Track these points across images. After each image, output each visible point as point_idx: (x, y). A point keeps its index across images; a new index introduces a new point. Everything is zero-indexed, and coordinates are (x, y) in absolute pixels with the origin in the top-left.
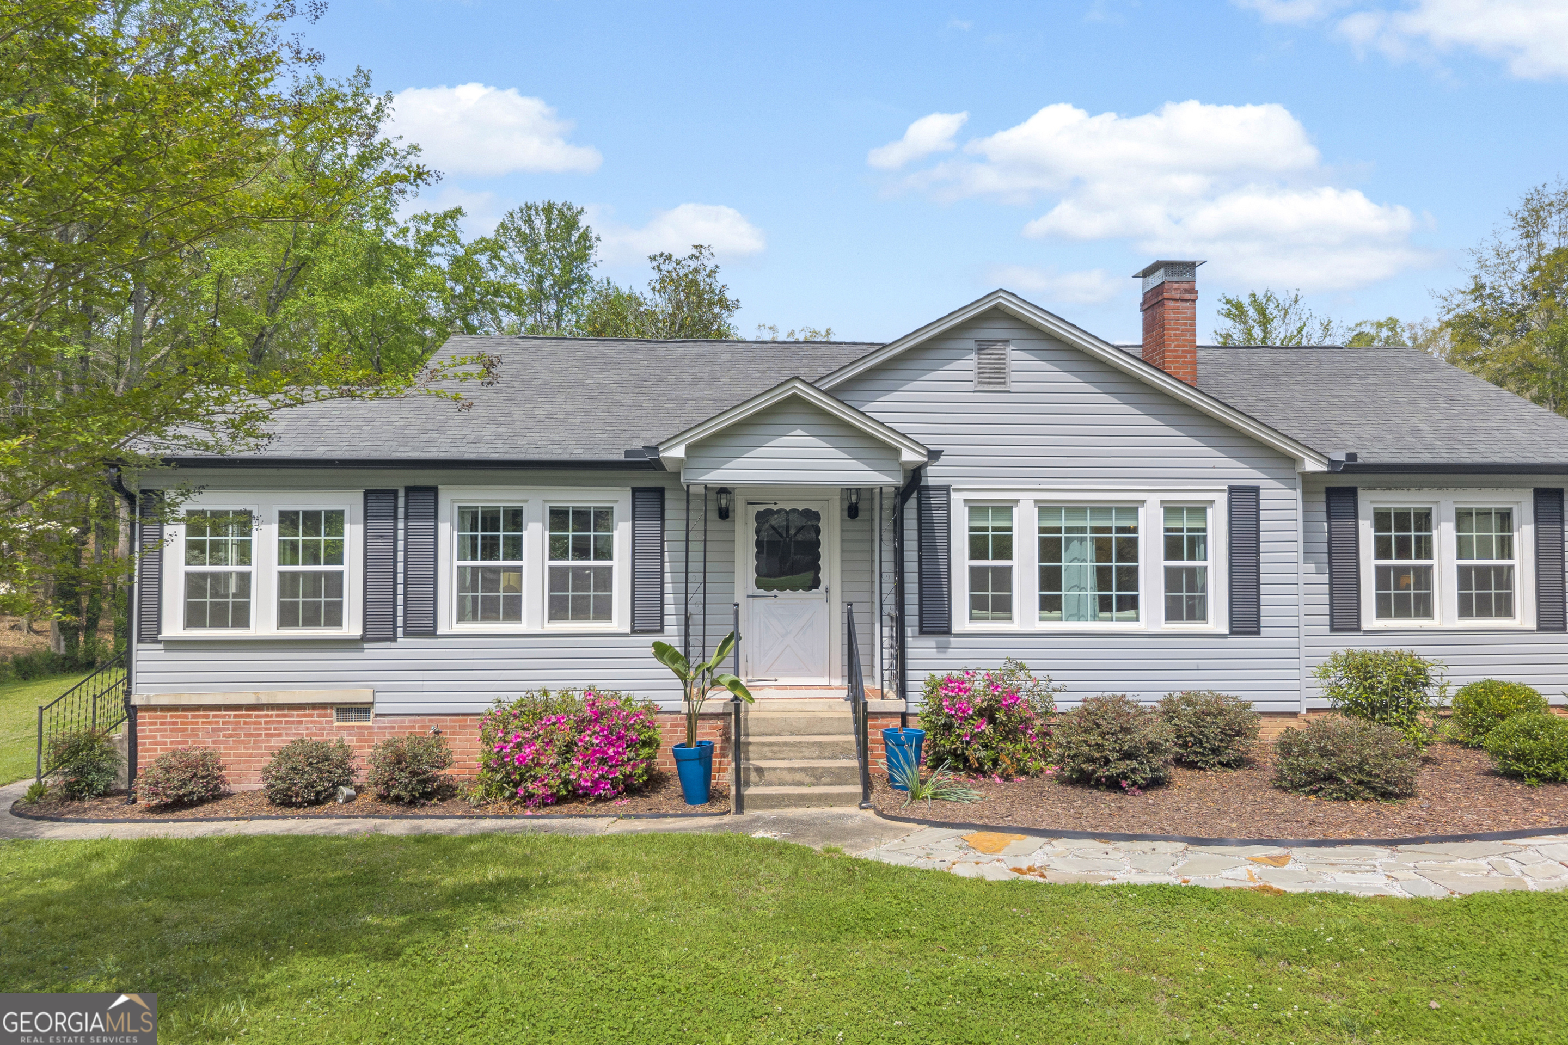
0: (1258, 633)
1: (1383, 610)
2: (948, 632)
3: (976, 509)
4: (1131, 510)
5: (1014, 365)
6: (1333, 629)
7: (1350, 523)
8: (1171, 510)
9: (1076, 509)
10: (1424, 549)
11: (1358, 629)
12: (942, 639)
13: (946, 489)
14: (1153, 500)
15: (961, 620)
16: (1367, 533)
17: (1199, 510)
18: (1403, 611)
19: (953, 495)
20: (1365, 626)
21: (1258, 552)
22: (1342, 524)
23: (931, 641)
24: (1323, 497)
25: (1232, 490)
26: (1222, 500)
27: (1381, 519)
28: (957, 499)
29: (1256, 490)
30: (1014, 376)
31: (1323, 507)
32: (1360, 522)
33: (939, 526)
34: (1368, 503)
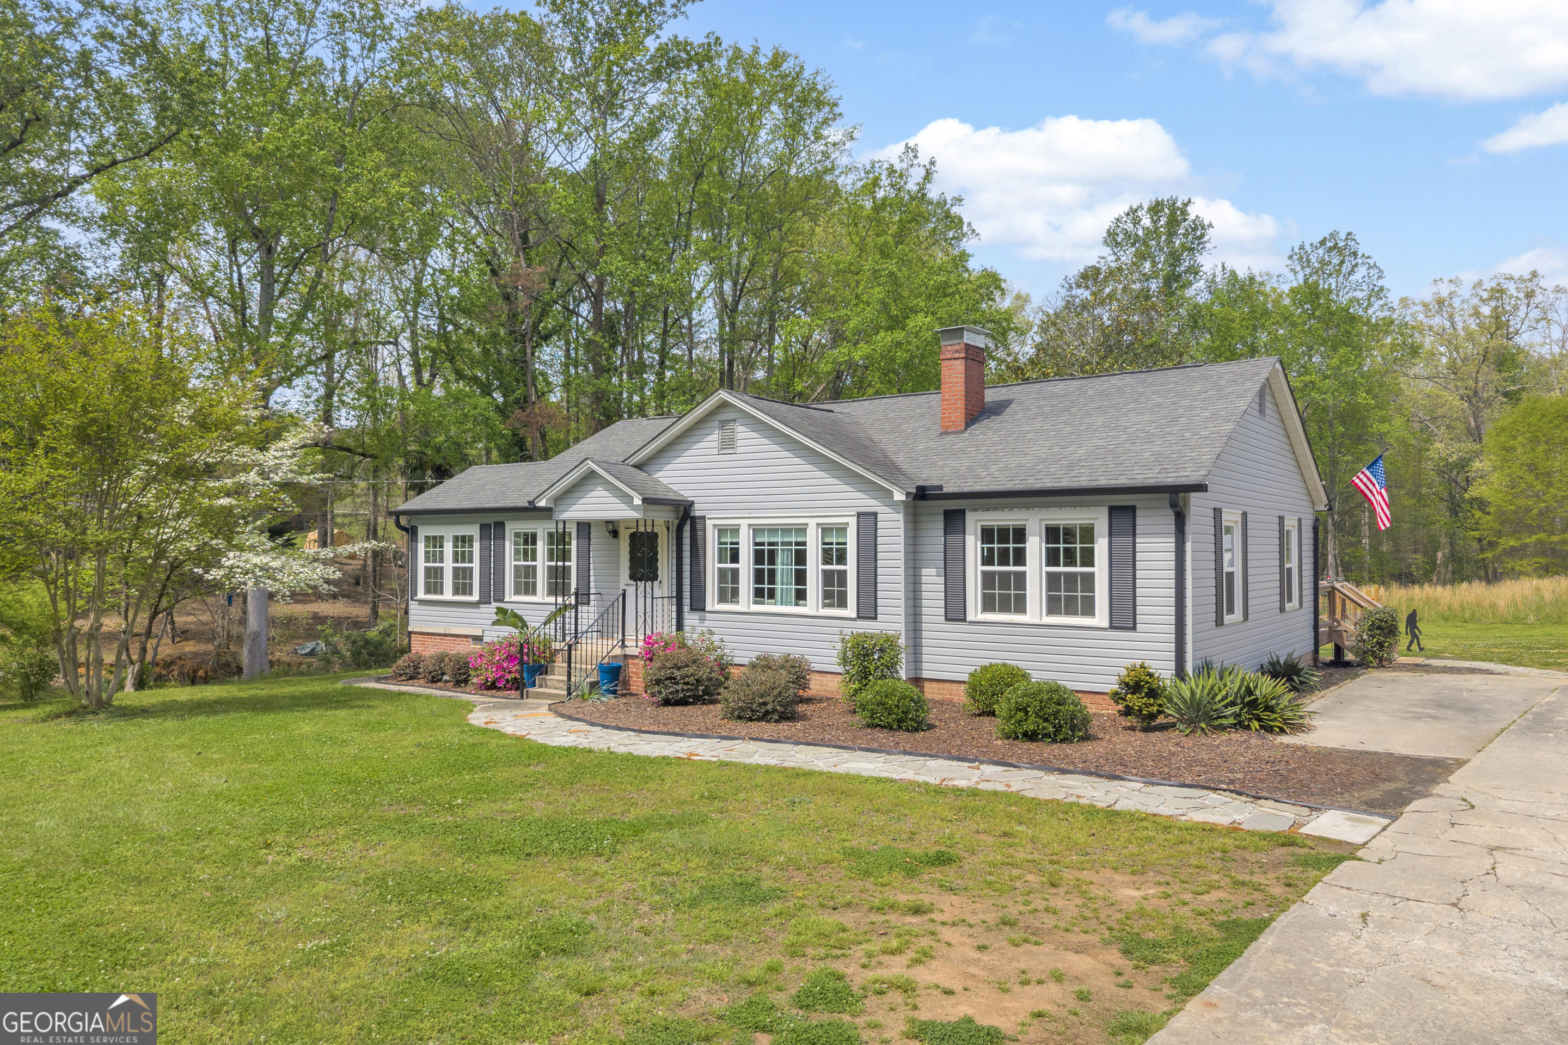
0: (875, 618)
1: (988, 605)
2: (703, 610)
3: (722, 531)
4: (802, 530)
5: (739, 436)
6: (947, 619)
7: (960, 537)
8: (826, 530)
9: (773, 530)
10: (1020, 558)
11: (964, 620)
12: (701, 614)
13: (704, 518)
14: (812, 523)
15: (712, 602)
16: (973, 546)
17: (842, 530)
18: (1005, 608)
19: (708, 522)
20: (970, 617)
21: (876, 560)
22: (954, 539)
23: (696, 615)
24: (942, 518)
25: (859, 515)
26: (853, 522)
27: (987, 535)
28: (709, 523)
29: (875, 514)
30: (739, 443)
31: (941, 525)
32: (967, 537)
33: (700, 541)
34: (974, 522)
